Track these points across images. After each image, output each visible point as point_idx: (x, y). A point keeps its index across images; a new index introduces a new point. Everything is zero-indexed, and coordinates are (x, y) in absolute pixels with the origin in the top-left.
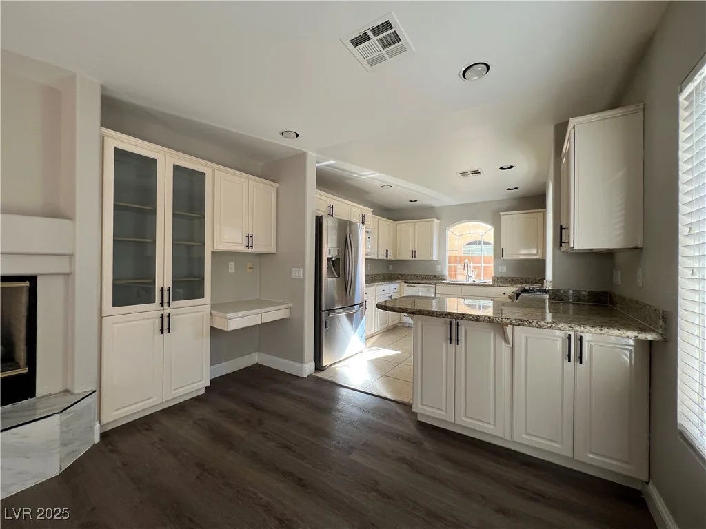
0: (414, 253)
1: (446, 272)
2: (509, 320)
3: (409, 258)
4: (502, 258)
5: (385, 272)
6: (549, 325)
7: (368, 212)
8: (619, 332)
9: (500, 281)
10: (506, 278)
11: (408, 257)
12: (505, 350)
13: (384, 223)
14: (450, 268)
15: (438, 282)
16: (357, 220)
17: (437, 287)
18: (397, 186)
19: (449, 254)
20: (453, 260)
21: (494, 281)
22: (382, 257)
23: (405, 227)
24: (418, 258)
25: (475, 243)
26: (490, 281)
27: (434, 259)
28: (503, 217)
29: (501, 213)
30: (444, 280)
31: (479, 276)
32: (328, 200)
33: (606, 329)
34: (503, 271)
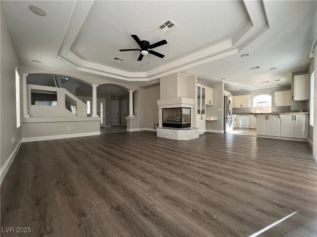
0: (241, 106)
1: (253, 112)
3: (240, 107)
4: (275, 106)
7: (230, 94)
12: (279, 120)
19: (254, 106)
20: (255, 108)
24: (243, 107)
25: (261, 102)
27: (249, 107)
28: (275, 93)
31: (265, 112)
34: (275, 110)
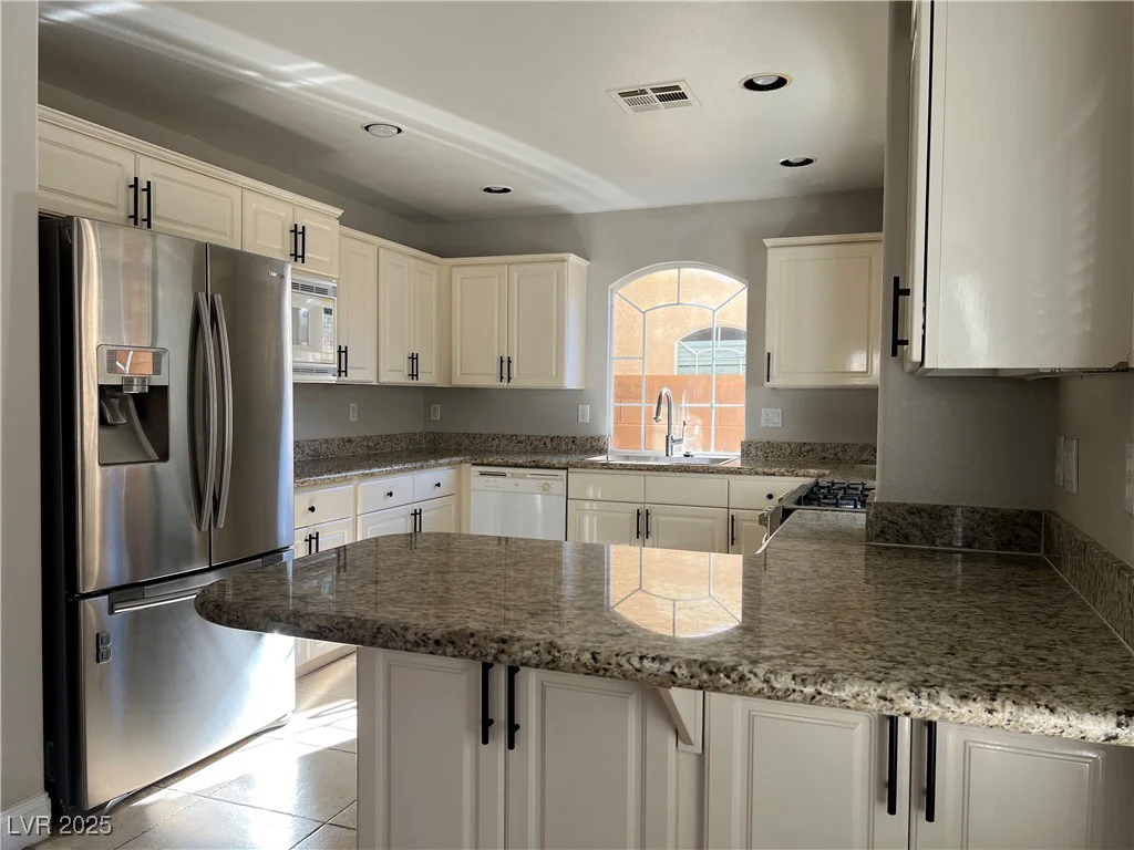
0: (505, 364)
1: (608, 428)
2: (668, 667)
3: (491, 381)
4: (766, 384)
5: (418, 428)
6: (809, 690)
7: (322, 220)
8: (1054, 720)
9: (763, 455)
10: (780, 447)
11: (487, 378)
12: (676, 765)
13: (401, 264)
14: (619, 413)
15: (574, 459)
16: (269, 242)
17: (576, 477)
18: (420, 127)
19: (616, 369)
20: (627, 388)
21: (745, 454)
22: (396, 375)
23: (476, 277)
24: (519, 381)
26: (734, 457)
27: (570, 385)
28: (771, 256)
29: (768, 242)
30: (602, 451)
31: (702, 439)
32: (127, 160)
33: (1009, 707)
34: (773, 420)
